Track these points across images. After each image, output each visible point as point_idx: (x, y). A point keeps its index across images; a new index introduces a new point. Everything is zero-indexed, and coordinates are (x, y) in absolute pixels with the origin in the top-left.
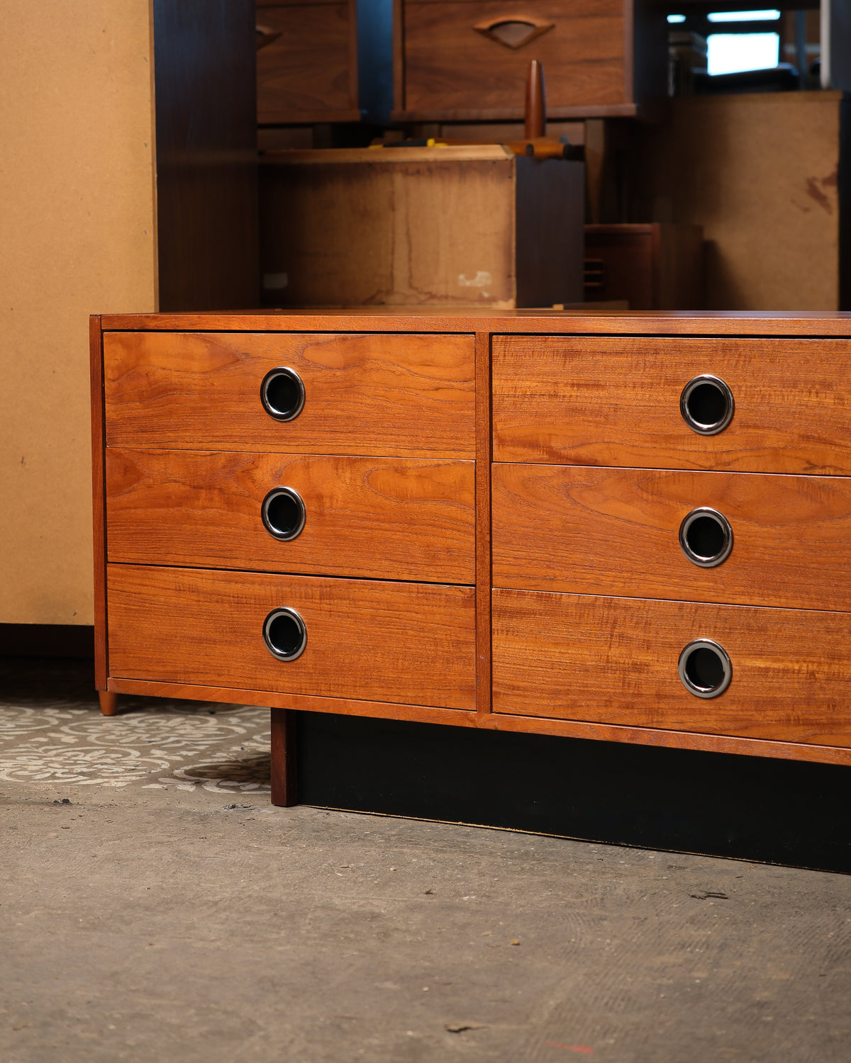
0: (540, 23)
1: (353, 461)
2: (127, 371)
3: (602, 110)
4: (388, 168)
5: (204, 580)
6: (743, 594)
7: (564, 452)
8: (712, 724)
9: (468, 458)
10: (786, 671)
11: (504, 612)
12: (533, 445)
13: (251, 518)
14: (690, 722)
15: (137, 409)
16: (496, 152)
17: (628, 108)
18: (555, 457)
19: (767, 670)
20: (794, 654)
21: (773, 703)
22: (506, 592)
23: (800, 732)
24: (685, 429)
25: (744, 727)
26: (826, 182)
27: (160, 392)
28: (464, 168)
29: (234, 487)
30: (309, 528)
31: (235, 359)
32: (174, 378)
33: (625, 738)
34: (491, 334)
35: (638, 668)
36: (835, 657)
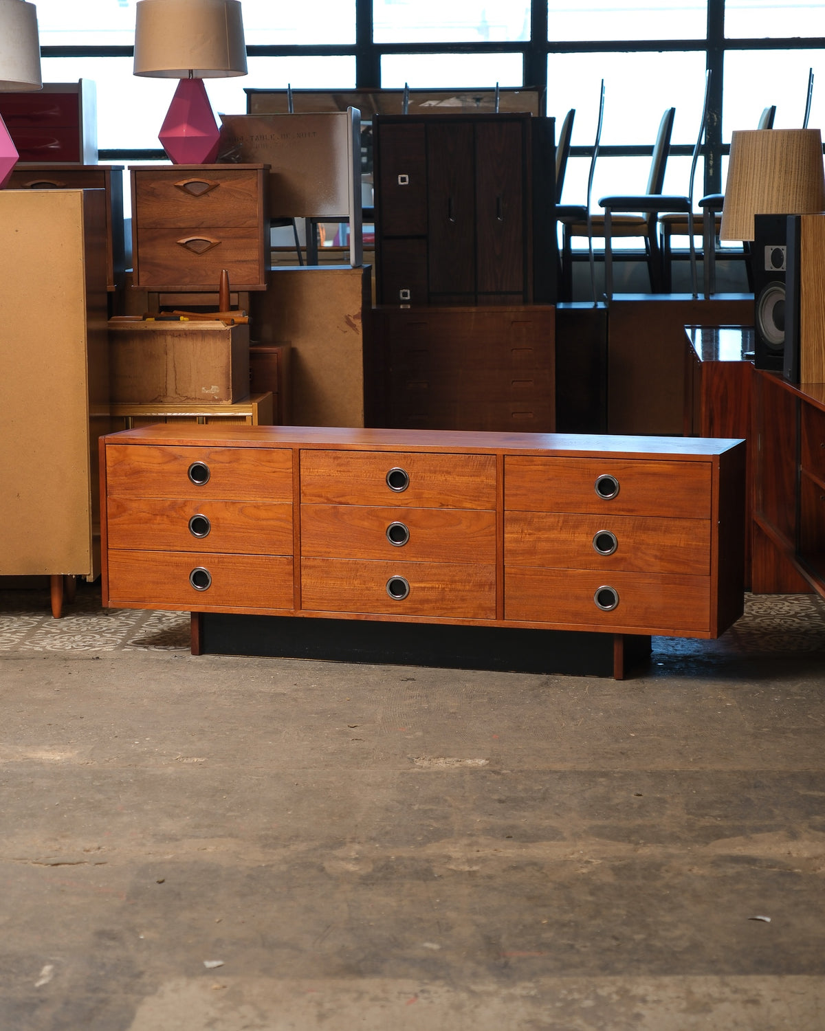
0: (213, 241)
1: (234, 503)
2: (119, 462)
3: (248, 288)
4: (163, 333)
5: (160, 556)
6: (414, 557)
7: (334, 499)
8: (400, 610)
9: (289, 502)
10: (432, 588)
11: (306, 567)
12: (320, 496)
13: (184, 528)
14: (391, 610)
15: (124, 479)
16: (219, 326)
17: (262, 286)
18: (329, 501)
19: (425, 587)
20: (436, 581)
21: (427, 601)
22: (308, 558)
23: (439, 612)
24: (388, 490)
25: (415, 611)
26: (355, 317)
27: (137, 472)
28: (204, 334)
29: (173, 514)
30: (212, 532)
31: (175, 458)
32: (144, 466)
33: (363, 618)
34: (300, 449)
35: (368, 589)
36: (453, 582)
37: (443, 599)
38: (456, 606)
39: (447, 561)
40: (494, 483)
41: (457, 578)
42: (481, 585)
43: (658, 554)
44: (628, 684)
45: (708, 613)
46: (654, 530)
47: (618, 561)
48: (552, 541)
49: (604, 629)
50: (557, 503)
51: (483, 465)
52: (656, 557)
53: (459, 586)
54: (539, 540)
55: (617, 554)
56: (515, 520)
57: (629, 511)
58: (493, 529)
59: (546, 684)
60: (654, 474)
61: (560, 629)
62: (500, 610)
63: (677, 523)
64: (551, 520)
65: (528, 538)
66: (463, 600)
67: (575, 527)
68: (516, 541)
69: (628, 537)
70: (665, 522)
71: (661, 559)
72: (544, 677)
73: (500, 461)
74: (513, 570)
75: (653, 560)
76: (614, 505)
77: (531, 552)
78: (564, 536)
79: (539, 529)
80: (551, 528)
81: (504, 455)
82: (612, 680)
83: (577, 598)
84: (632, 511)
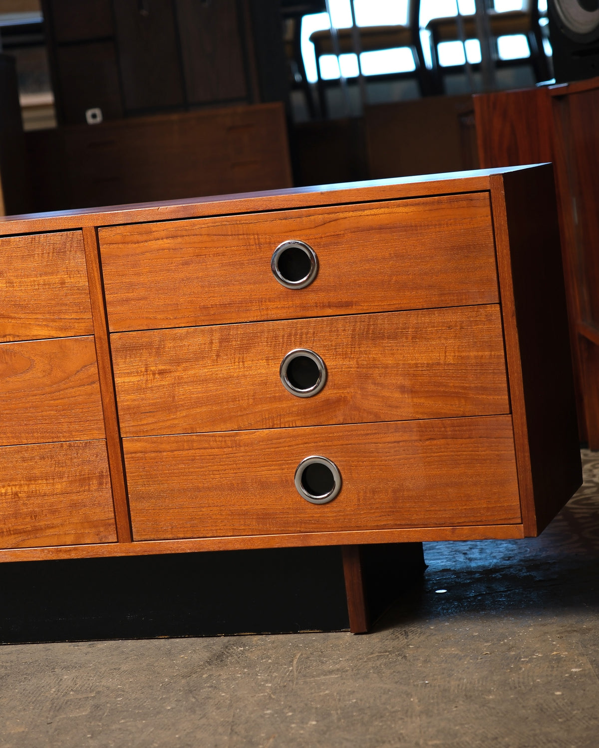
23: (11, 540)
36: (31, 479)
37: (16, 515)
38: (42, 523)
39: (16, 441)
40: (83, 282)
41: (37, 472)
42: (84, 480)
43: (407, 383)
44: (375, 639)
45: (514, 487)
46: (394, 336)
47: (331, 405)
48: (205, 381)
49: (319, 539)
50: (205, 308)
51: (60, 252)
52: (403, 389)
53: (43, 487)
54: (179, 382)
55: (328, 393)
56: (131, 349)
57: (340, 305)
58: (93, 370)
59: (219, 659)
60: (381, 228)
61: (238, 547)
62: (123, 522)
63: (436, 317)
64: (197, 341)
65: (158, 381)
66: (53, 512)
67: (245, 348)
68: (139, 389)
69: (345, 356)
70: (413, 319)
71: (413, 392)
72: (219, 642)
73: (91, 240)
74: (138, 446)
75: (397, 395)
76: (311, 297)
77: (169, 406)
78: (226, 368)
79: (178, 362)
80: (199, 357)
81: (96, 228)
82: (347, 636)
83: (264, 485)
84: (348, 304)
